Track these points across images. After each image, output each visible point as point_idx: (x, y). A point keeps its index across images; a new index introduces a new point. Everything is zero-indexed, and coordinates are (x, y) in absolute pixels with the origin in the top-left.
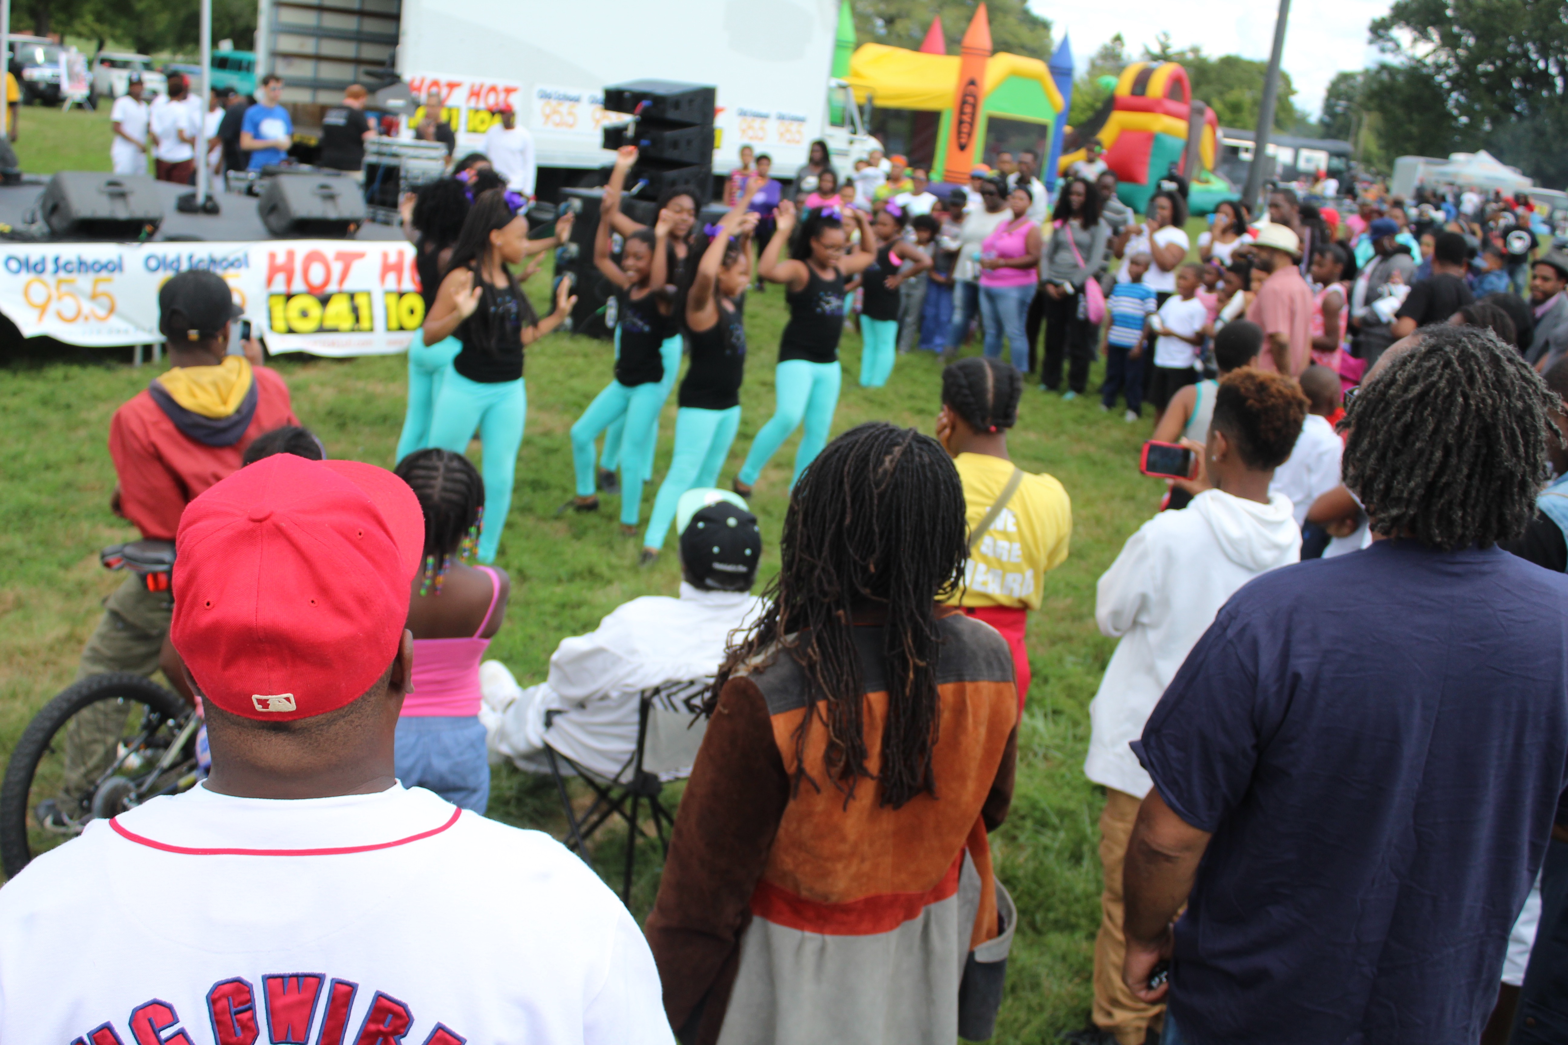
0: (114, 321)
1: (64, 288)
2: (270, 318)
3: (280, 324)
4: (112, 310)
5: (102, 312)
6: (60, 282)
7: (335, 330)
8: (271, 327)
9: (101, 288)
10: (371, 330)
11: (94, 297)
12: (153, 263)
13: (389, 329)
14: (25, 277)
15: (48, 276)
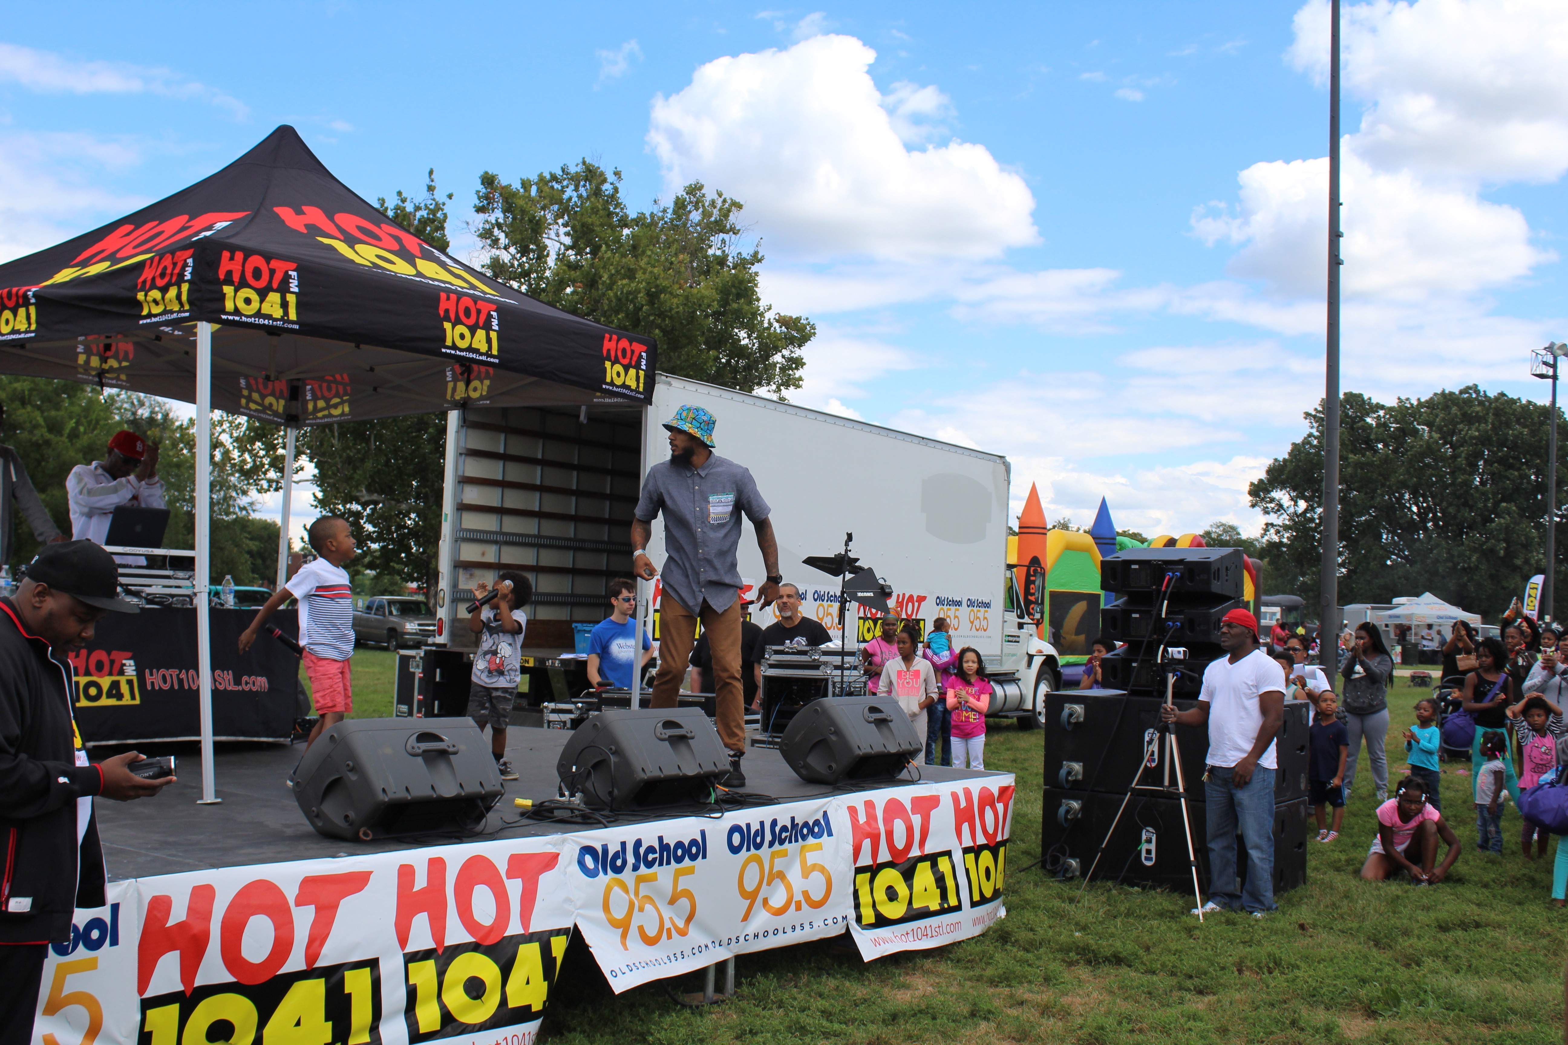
0: (695, 936)
1: (644, 890)
2: (857, 906)
3: (868, 916)
4: (689, 919)
5: (681, 924)
6: (640, 880)
7: (925, 914)
8: (859, 919)
9: (684, 883)
10: (958, 908)
11: (672, 902)
12: (736, 839)
13: (974, 904)
14: (605, 879)
15: (627, 875)
